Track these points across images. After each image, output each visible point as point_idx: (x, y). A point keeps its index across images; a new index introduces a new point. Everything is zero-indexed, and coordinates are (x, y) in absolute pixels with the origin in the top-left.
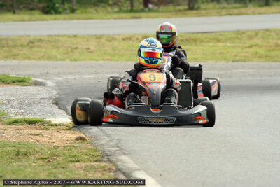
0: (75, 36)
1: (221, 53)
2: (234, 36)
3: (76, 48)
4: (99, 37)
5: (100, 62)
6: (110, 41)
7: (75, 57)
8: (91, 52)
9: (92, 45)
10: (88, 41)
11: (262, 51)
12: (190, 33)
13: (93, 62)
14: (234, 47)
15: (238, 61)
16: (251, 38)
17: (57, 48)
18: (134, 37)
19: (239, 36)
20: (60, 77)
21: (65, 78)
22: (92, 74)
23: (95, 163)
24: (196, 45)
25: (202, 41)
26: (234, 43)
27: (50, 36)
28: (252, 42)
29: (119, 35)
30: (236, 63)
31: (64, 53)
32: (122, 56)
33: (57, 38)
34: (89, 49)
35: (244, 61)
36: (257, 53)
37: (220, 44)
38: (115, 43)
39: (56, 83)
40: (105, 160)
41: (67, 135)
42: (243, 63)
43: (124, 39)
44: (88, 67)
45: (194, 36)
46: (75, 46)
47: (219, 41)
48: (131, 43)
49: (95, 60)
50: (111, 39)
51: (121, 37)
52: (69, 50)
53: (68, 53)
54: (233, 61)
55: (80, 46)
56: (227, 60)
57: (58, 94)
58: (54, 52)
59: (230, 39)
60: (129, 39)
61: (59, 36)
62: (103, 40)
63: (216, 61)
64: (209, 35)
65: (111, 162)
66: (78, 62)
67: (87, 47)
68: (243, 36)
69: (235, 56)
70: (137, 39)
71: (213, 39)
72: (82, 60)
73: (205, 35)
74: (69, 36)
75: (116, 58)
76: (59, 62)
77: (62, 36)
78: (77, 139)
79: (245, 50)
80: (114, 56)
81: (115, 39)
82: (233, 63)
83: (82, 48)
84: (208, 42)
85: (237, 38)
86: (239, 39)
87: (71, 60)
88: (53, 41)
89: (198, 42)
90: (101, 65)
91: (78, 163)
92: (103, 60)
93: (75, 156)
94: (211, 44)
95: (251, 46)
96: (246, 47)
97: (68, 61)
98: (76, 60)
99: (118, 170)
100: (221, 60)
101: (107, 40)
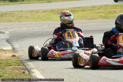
0: (22, 11)
1: (85, 16)
2: (91, 8)
3: (22, 16)
4: (32, 11)
5: (31, 22)
6: (37, 13)
7: (21, 20)
8: (28, 18)
9: (29, 15)
10: (27, 13)
11: (103, 15)
12: (72, 8)
13: (28, 22)
14: (91, 13)
15: (91, 19)
16: (99, 9)
17: (13, 17)
18: (47, 10)
19: (93, 9)
20: (12, 29)
21: (14, 29)
22: (27, 27)
23: (17, 66)
24: (74, 13)
25: (77, 11)
26: (91, 11)
27: (10, 11)
28: (99, 11)
29: (41, 10)
30: (90, 20)
31: (17, 19)
32: (42, 19)
33: (14, 12)
34: (27, 16)
35: (94, 19)
36: (101, 16)
37: (85, 12)
38: (39, 14)
39: (10, 32)
40: (22, 65)
41: (8, 55)
42: (93, 20)
43: (43, 12)
44: (25, 25)
45: (74, 9)
46: (21, 16)
47: (84, 11)
48: (46, 13)
49: (29, 21)
50: (37, 12)
51: (42, 11)
52: (19, 17)
53: (18, 19)
54: (89, 19)
55: (23, 16)
56: (87, 19)
57: (9, 37)
58: (12, 19)
59: (90, 10)
60: (45, 11)
61: (14, 11)
62: (34, 13)
63: (82, 20)
64: (80, 9)
65: (24, 65)
66: (21, 23)
67: (26, 16)
68: (95, 8)
69: (91, 17)
70: (49, 11)
71: (82, 10)
72: (23, 21)
73: (79, 9)
74: (19, 11)
75: (38, 20)
76: (13, 23)
77: (16, 11)
78: (12, 56)
79: (96, 14)
80: (38, 19)
81: (39, 12)
82: (89, 20)
83: (24, 16)
84: (80, 11)
85: (92, 9)
86: (93, 10)
87: (19, 22)
88: (12, 14)
89: (75, 12)
90: (31, 23)
91: (10, 67)
92: (33, 21)
93: (10, 63)
94: (81, 12)
95: (98, 13)
96: (96, 13)
97: (17, 22)
98: (21, 22)
99: (26, 69)
100: (84, 19)
101: (36, 12)
